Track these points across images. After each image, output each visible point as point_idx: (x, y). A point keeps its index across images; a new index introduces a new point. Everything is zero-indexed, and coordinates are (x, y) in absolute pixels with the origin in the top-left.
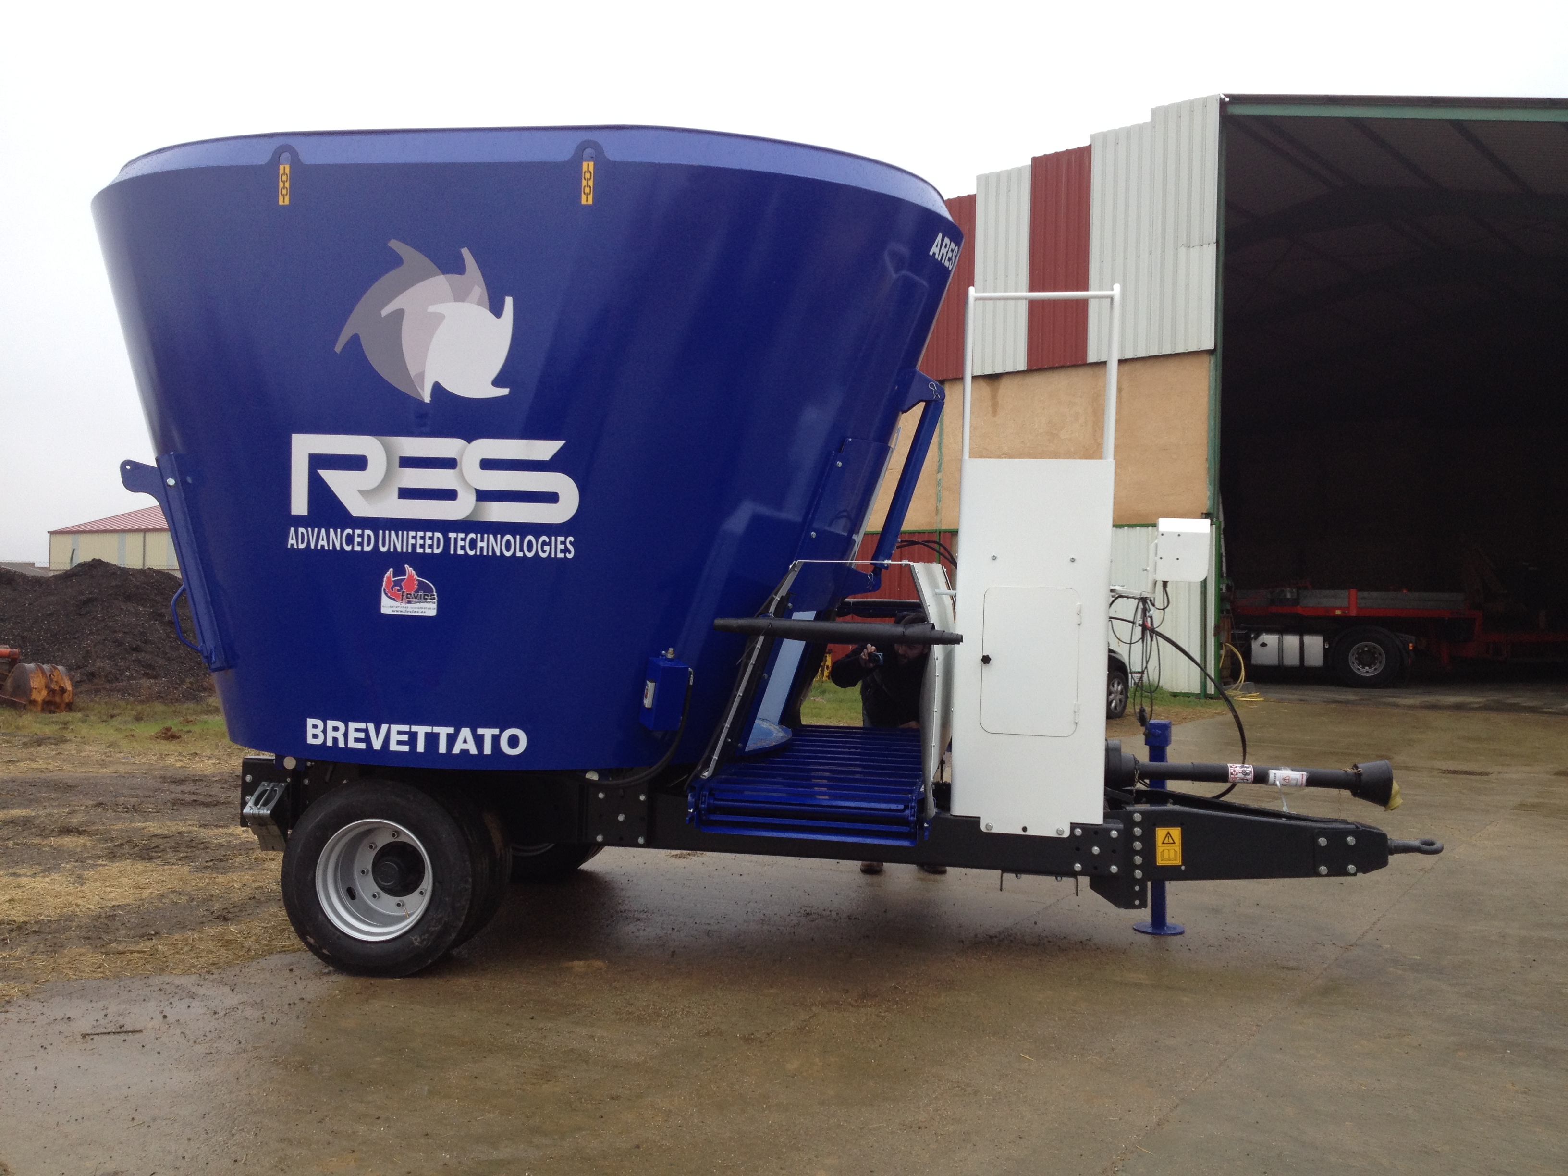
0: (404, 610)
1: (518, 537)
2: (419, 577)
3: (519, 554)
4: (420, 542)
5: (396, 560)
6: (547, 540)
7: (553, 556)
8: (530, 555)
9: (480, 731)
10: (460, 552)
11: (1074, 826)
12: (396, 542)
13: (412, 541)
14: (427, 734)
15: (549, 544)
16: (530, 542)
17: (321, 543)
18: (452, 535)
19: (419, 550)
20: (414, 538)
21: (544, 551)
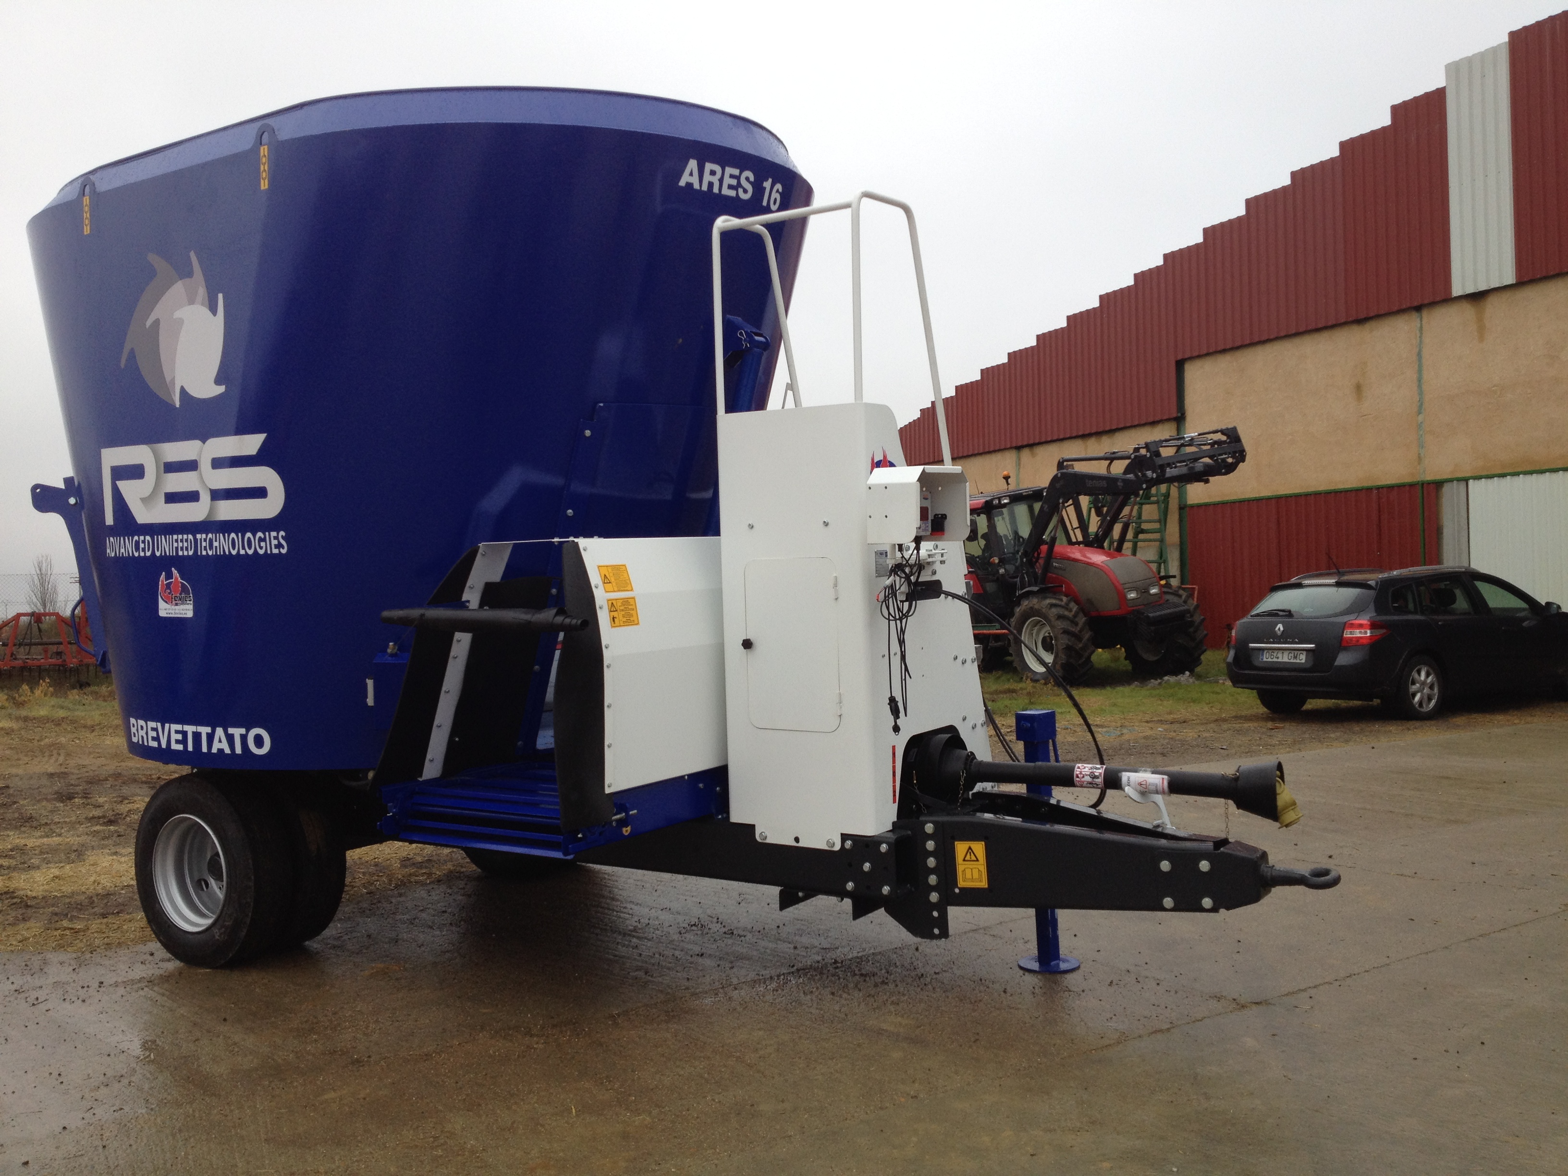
0: (173, 612)
1: (240, 534)
2: (182, 579)
3: (242, 552)
4: (180, 544)
5: (168, 563)
6: (263, 536)
7: (269, 552)
8: (250, 552)
9: (231, 731)
10: (204, 553)
11: (844, 837)
12: (167, 546)
13: (175, 545)
14: (193, 732)
15: (264, 540)
16: (249, 539)
17: (122, 550)
18: (198, 536)
19: (180, 553)
20: (177, 541)
21: (261, 548)
